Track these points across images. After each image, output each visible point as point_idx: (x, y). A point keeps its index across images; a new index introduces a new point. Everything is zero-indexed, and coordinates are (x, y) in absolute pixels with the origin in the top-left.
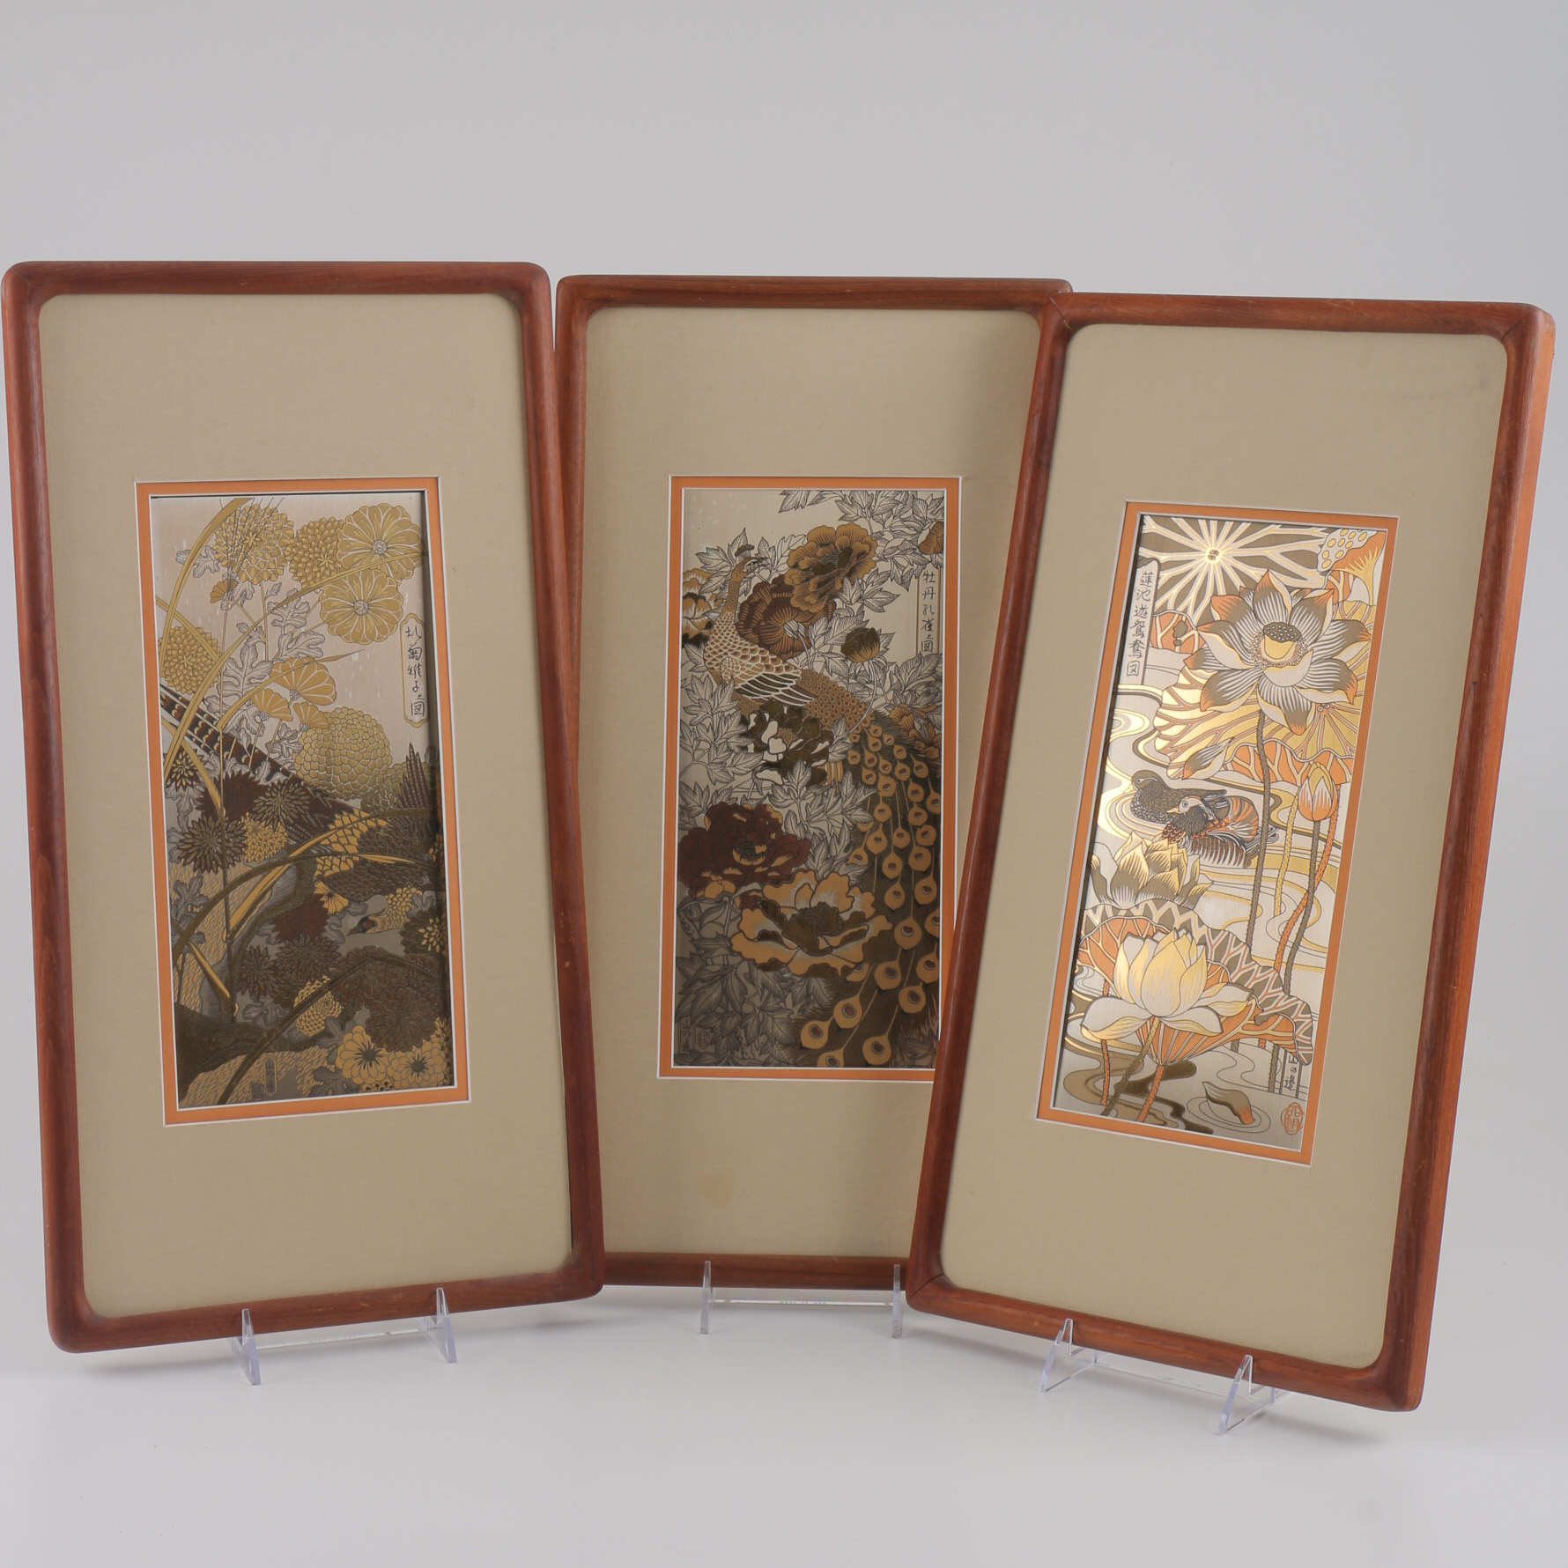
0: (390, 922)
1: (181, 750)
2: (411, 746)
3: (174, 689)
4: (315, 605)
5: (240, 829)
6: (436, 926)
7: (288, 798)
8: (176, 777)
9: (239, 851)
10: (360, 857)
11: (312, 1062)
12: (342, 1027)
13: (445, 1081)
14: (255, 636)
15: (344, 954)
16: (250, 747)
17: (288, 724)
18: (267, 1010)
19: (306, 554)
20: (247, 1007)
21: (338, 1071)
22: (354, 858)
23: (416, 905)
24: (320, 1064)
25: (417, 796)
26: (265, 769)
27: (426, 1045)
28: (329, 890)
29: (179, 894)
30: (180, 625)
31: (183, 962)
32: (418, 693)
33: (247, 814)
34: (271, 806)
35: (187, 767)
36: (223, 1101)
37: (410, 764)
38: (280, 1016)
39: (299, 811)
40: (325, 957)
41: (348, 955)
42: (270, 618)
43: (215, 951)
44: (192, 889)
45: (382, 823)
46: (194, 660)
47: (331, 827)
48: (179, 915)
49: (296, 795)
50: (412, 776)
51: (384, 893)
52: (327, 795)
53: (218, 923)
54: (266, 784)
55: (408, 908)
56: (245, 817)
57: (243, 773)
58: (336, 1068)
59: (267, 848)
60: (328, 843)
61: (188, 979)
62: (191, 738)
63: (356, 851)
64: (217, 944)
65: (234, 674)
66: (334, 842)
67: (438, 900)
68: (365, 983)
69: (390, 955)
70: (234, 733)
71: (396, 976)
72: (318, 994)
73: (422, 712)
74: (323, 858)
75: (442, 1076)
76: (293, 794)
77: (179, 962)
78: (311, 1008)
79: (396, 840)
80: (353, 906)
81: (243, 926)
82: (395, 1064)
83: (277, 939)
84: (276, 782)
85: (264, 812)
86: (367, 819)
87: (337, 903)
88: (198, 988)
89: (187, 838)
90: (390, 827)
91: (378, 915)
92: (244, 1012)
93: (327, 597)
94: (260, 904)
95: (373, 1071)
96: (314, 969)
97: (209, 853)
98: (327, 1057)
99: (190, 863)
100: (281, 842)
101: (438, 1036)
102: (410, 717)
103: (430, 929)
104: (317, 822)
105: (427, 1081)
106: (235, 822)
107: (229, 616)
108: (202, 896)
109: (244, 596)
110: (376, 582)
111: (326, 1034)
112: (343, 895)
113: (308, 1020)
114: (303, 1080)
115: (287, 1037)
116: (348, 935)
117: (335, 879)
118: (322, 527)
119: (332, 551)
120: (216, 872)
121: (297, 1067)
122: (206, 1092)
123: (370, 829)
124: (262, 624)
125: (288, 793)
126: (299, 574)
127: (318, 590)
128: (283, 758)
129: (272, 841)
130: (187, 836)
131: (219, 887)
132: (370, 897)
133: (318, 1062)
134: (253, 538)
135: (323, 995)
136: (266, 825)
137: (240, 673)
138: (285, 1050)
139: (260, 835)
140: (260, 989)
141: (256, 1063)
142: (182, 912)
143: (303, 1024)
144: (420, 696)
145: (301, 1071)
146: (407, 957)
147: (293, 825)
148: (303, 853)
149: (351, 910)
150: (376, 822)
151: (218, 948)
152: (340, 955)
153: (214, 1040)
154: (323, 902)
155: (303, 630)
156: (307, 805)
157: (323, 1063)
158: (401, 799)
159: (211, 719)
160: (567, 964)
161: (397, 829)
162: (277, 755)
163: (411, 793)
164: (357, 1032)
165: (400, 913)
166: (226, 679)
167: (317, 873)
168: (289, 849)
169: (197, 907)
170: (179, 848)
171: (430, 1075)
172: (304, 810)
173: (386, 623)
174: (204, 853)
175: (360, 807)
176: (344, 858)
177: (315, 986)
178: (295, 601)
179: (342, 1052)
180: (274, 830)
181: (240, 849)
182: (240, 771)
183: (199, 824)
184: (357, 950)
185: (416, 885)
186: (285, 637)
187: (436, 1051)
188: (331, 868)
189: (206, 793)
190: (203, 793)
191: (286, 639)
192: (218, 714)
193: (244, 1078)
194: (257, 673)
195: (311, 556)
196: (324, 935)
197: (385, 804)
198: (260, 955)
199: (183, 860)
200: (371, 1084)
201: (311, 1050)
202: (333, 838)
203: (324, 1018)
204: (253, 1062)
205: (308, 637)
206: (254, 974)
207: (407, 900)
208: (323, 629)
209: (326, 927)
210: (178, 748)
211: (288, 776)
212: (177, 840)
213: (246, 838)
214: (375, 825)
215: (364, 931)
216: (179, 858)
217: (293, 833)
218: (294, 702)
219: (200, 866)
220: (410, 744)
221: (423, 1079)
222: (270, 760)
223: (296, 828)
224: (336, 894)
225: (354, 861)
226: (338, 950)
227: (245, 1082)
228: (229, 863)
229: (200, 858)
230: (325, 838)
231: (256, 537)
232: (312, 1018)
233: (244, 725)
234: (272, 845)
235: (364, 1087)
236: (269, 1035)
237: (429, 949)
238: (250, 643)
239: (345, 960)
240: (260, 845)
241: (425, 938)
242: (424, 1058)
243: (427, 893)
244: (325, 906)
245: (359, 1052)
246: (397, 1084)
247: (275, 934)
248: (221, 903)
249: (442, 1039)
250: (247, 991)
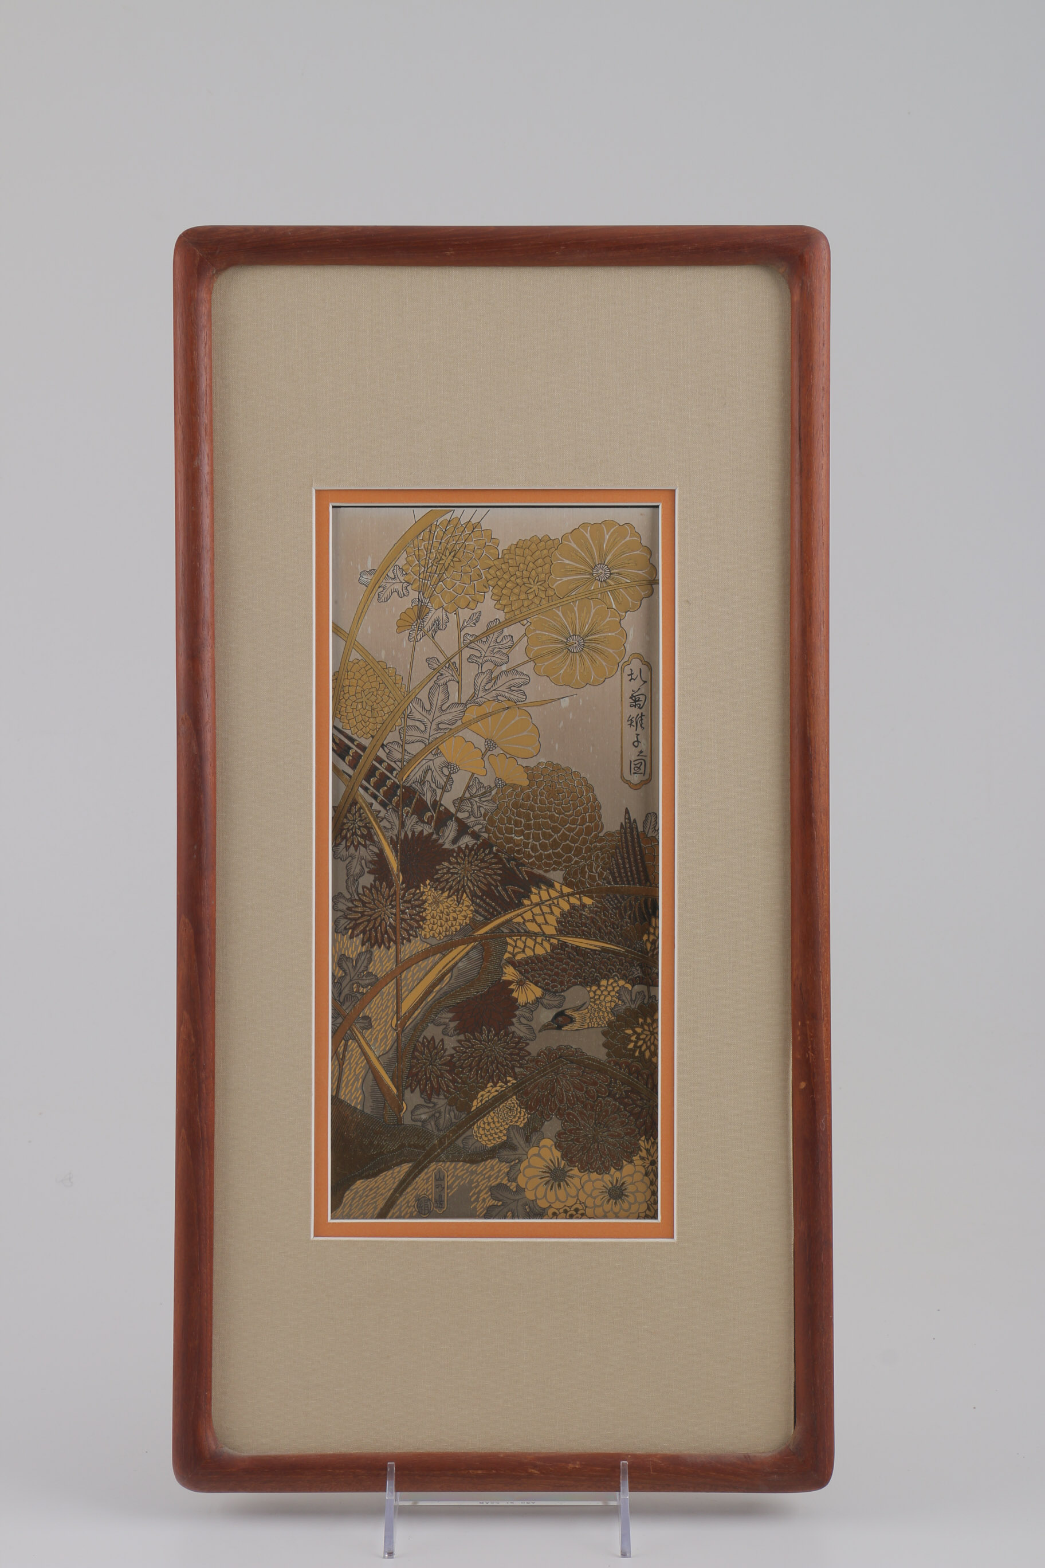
0: (591, 1019)
1: (355, 803)
2: (627, 811)
3: (348, 732)
4: (520, 640)
5: (418, 899)
6: (646, 1027)
7: (477, 866)
8: (346, 834)
9: (416, 925)
10: (559, 940)
11: (490, 1177)
12: (528, 1140)
13: (648, 1212)
14: (447, 673)
15: (534, 1054)
16: (436, 804)
17: (482, 779)
18: (440, 1112)
19: (513, 579)
20: (417, 1107)
21: (520, 1190)
22: (552, 941)
23: (623, 1001)
24: (499, 1181)
25: (631, 871)
26: (451, 830)
27: (628, 1168)
28: (520, 977)
29: (344, 971)
30: (360, 658)
31: (345, 1050)
32: (639, 749)
33: (428, 882)
34: (457, 873)
35: (361, 824)
36: (382, 1215)
37: (625, 833)
38: (454, 1120)
39: (489, 882)
40: (511, 1054)
41: (539, 1055)
42: (466, 653)
43: (381, 1040)
44: (359, 965)
45: (587, 901)
46: (373, 698)
47: (526, 902)
48: (343, 995)
49: (486, 862)
50: (627, 847)
51: (585, 984)
52: (523, 865)
53: (387, 1007)
54: (451, 848)
55: (613, 1004)
56: (425, 885)
57: (425, 833)
58: (518, 1186)
59: (449, 923)
60: (522, 921)
61: (350, 1070)
62: (366, 789)
63: (555, 933)
64: (386, 1031)
65: (422, 718)
66: (528, 921)
67: (650, 997)
68: (558, 1089)
69: (589, 1058)
70: (417, 787)
71: (595, 1084)
72: (501, 1098)
73: (642, 771)
74: (515, 938)
75: (644, 1207)
76: (482, 861)
77: (341, 1050)
78: (491, 1113)
79: (604, 921)
80: (547, 997)
81: (417, 1013)
82: (588, 1187)
83: (455, 1030)
84: (463, 846)
85: (447, 881)
86: (569, 895)
87: (529, 992)
88: (361, 1081)
89: (356, 906)
90: (596, 906)
91: (577, 1009)
92: (412, 1112)
93: (535, 630)
94: (437, 988)
95: (561, 1193)
96: (497, 1068)
97: (380, 925)
98: (508, 1173)
99: (357, 935)
100: (465, 917)
101: (642, 1158)
102: (627, 776)
103: (639, 1030)
104: (509, 896)
105: (626, 1211)
106: (413, 890)
107: (417, 649)
108: (370, 974)
109: (437, 625)
110: (594, 615)
111: (507, 1145)
112: (536, 984)
113: (487, 1127)
114: (478, 1197)
115: (461, 1145)
116: (540, 1031)
117: (527, 964)
118: (534, 546)
119: (543, 576)
120: (388, 948)
121: (471, 1182)
122: (364, 1202)
123: (573, 907)
124: (456, 659)
125: (477, 860)
126: (503, 602)
127: (525, 622)
128: (472, 819)
129: (455, 915)
130: (356, 903)
131: (390, 965)
132: (568, 989)
133: (497, 1177)
134: (450, 557)
135: (507, 1100)
136: (449, 897)
137: (427, 716)
138: (459, 1161)
139: (441, 908)
140: (432, 1087)
141: (423, 1174)
142: (346, 991)
143: (482, 1132)
144: (641, 752)
145: (476, 1187)
146: (609, 1062)
147: (481, 898)
148: (492, 931)
149: (545, 1001)
150: (580, 899)
151: (386, 1036)
152: (529, 1054)
153: (376, 1142)
154: (512, 991)
155: (504, 668)
156: (500, 875)
157: (502, 1179)
158: (612, 873)
159: (391, 769)
160: (803, 1085)
161: (605, 909)
162: (466, 815)
163: (624, 867)
164: (544, 1146)
165: (604, 1009)
166: (410, 723)
167: (507, 956)
168: (475, 925)
169: (362, 987)
170: (346, 918)
171: (630, 1204)
172: (495, 880)
173: (604, 664)
174: (375, 923)
175: (561, 881)
176: (539, 940)
177: (498, 1088)
178: (496, 634)
179: (525, 1169)
180: (459, 903)
181: (417, 922)
182: (422, 831)
183: (370, 890)
184: (549, 1050)
185: (624, 977)
186: (482, 676)
187: (638, 1177)
188: (524, 951)
189: (381, 854)
190: (377, 855)
191: (483, 679)
192: (399, 764)
193: (409, 1190)
194: (445, 718)
195: (518, 581)
196: (512, 1028)
197: (592, 878)
198: (435, 1048)
199: (350, 931)
200: (558, 1209)
201: (489, 1163)
202: (528, 916)
203: (507, 1127)
204: (420, 1172)
205: (510, 677)
206: (425, 1071)
207: (613, 993)
208: (528, 669)
209: (514, 1020)
210: (350, 800)
211: (478, 840)
212: (344, 908)
213: (425, 909)
214: (578, 903)
215: (559, 1028)
216: (345, 928)
217: (480, 906)
218: (489, 753)
219: (369, 939)
220: (627, 809)
221: (621, 1208)
222: (458, 820)
223: (484, 901)
224: (527, 982)
225: (551, 944)
226: (527, 1048)
227: (410, 1195)
228: (404, 938)
229: (370, 930)
230: (518, 915)
231: (454, 557)
232: (492, 1125)
233: (428, 777)
234: (455, 919)
235: (550, 1211)
236: (441, 1143)
237: (637, 1054)
238: (442, 682)
239: (536, 1061)
240: (441, 918)
241: (632, 1041)
242: (624, 1183)
243: (638, 988)
244: (515, 995)
245: (547, 1170)
246: (589, 1212)
247: (453, 1025)
248: (392, 984)
249: (648, 1162)
250: (418, 1089)
